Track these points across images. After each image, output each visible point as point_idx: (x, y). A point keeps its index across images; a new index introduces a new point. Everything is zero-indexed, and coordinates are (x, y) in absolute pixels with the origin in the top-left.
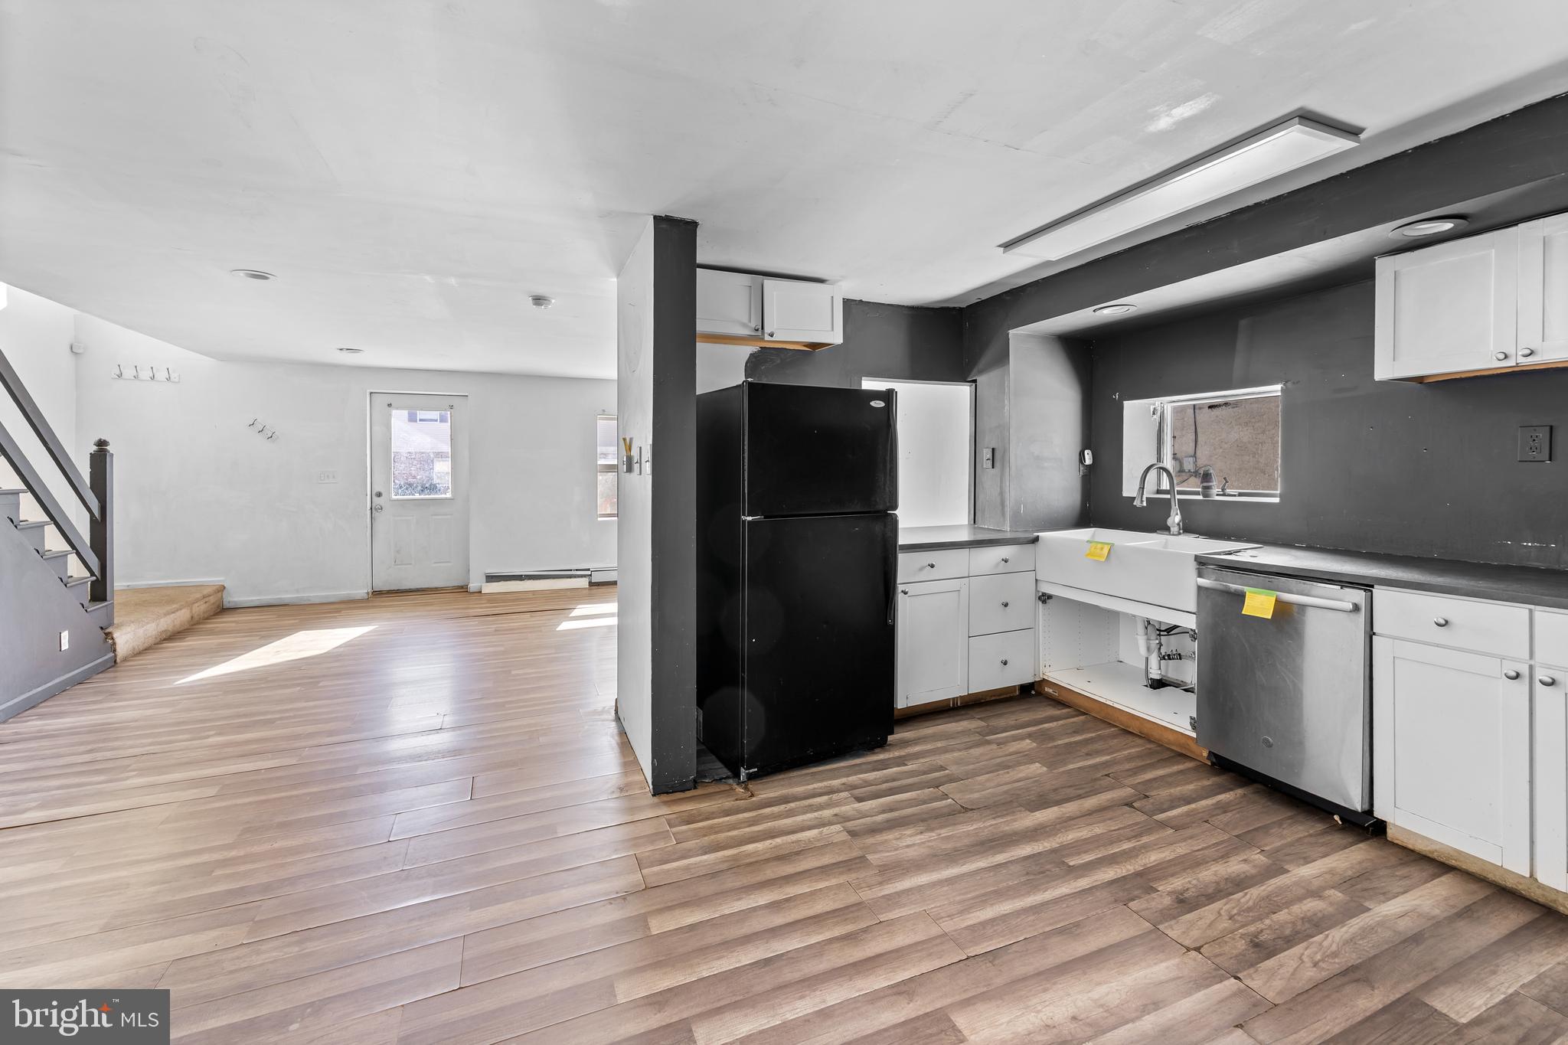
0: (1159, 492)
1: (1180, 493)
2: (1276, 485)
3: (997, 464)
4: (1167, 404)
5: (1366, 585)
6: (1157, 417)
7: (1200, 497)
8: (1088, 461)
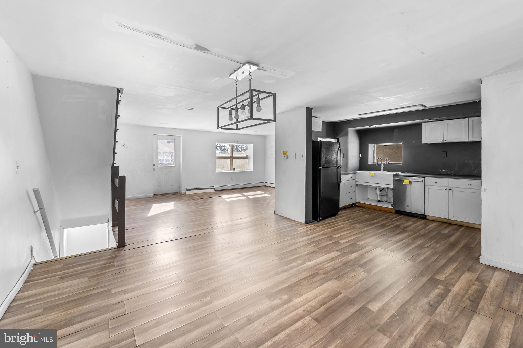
0: (374, 163)
1: (383, 163)
2: (401, 161)
3: (345, 157)
4: (375, 145)
5: (424, 177)
6: (373, 147)
7: (385, 164)
8: (361, 157)
